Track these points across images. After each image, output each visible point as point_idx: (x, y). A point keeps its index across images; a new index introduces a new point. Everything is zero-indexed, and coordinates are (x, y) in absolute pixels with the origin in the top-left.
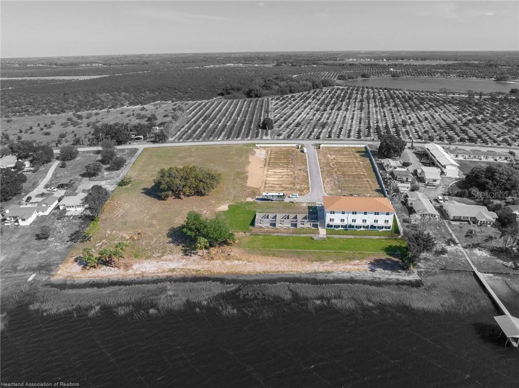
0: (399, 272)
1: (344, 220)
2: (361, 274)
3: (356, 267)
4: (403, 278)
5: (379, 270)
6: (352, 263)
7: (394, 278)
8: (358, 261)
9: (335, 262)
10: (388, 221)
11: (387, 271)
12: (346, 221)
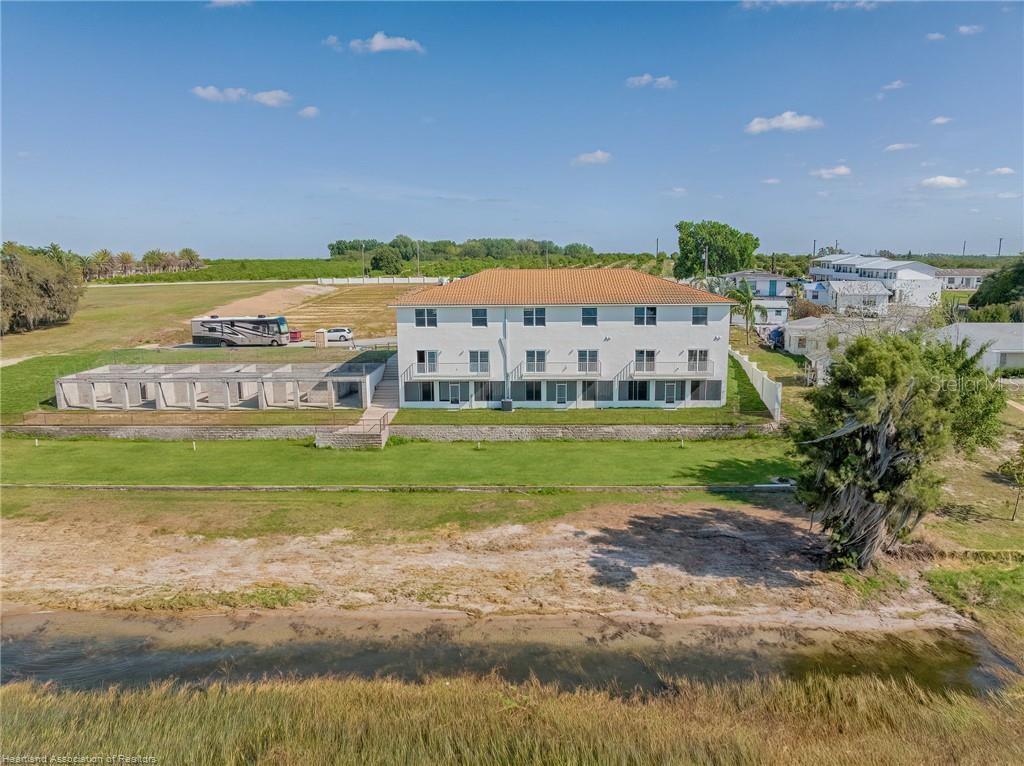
0: (800, 584)
1: (485, 355)
2: (517, 602)
3: (493, 563)
4: (830, 621)
5: (653, 575)
6: (476, 538)
7: (768, 621)
8: (518, 529)
9: (365, 536)
10: (704, 354)
11: (710, 580)
12: (495, 359)
